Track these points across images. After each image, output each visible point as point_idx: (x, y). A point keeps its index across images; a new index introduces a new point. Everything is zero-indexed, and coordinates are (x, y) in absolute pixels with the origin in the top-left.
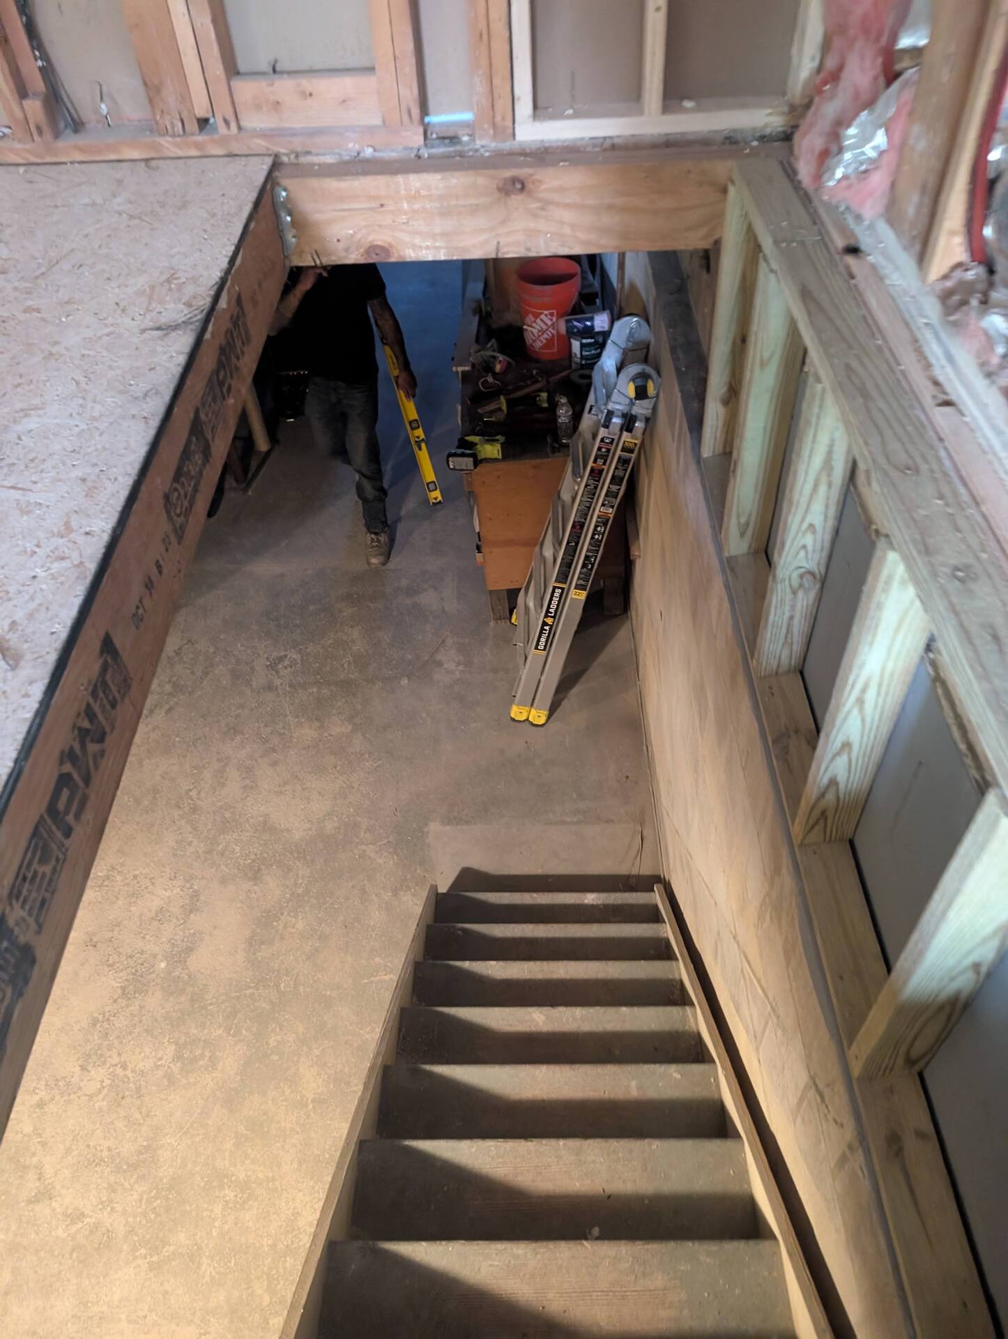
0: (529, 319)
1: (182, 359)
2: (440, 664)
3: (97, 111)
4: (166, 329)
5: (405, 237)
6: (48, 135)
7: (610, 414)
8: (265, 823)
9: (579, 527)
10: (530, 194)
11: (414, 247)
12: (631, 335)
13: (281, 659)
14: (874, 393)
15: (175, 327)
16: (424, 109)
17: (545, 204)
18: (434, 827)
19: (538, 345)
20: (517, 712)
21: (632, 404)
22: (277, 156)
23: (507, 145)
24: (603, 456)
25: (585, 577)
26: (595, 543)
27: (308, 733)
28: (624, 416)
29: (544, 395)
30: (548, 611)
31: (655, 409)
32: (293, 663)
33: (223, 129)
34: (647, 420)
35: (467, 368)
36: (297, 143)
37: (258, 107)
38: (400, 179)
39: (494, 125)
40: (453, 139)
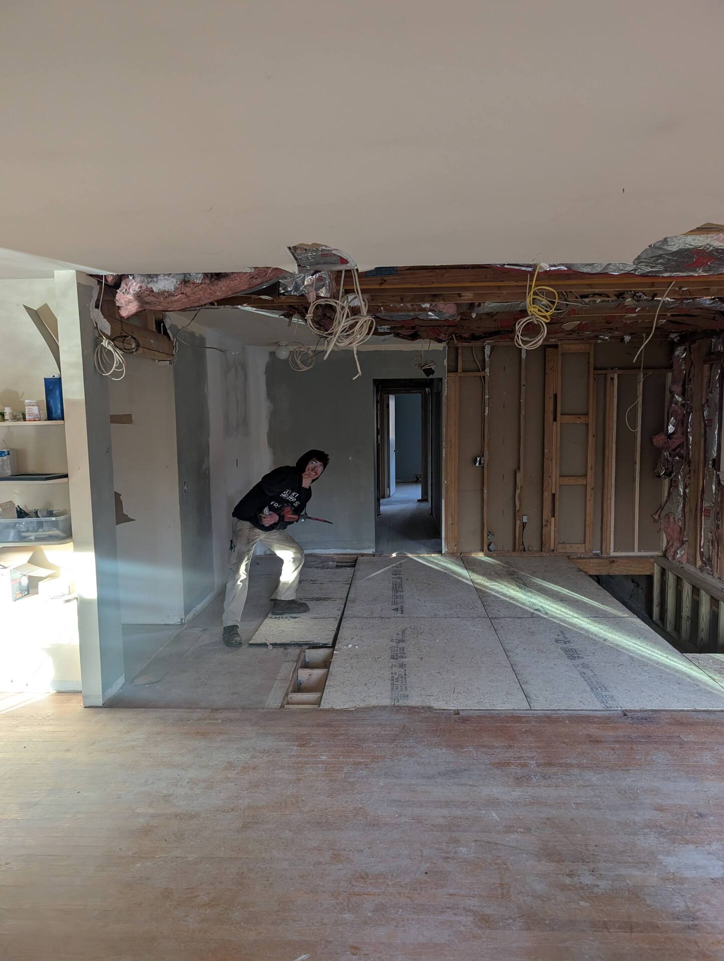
6: (522, 552)
10: (616, 563)
16: (592, 550)
17: (618, 565)
23: (609, 556)
33: (555, 551)
37: (562, 549)
39: (606, 553)
40: (598, 555)
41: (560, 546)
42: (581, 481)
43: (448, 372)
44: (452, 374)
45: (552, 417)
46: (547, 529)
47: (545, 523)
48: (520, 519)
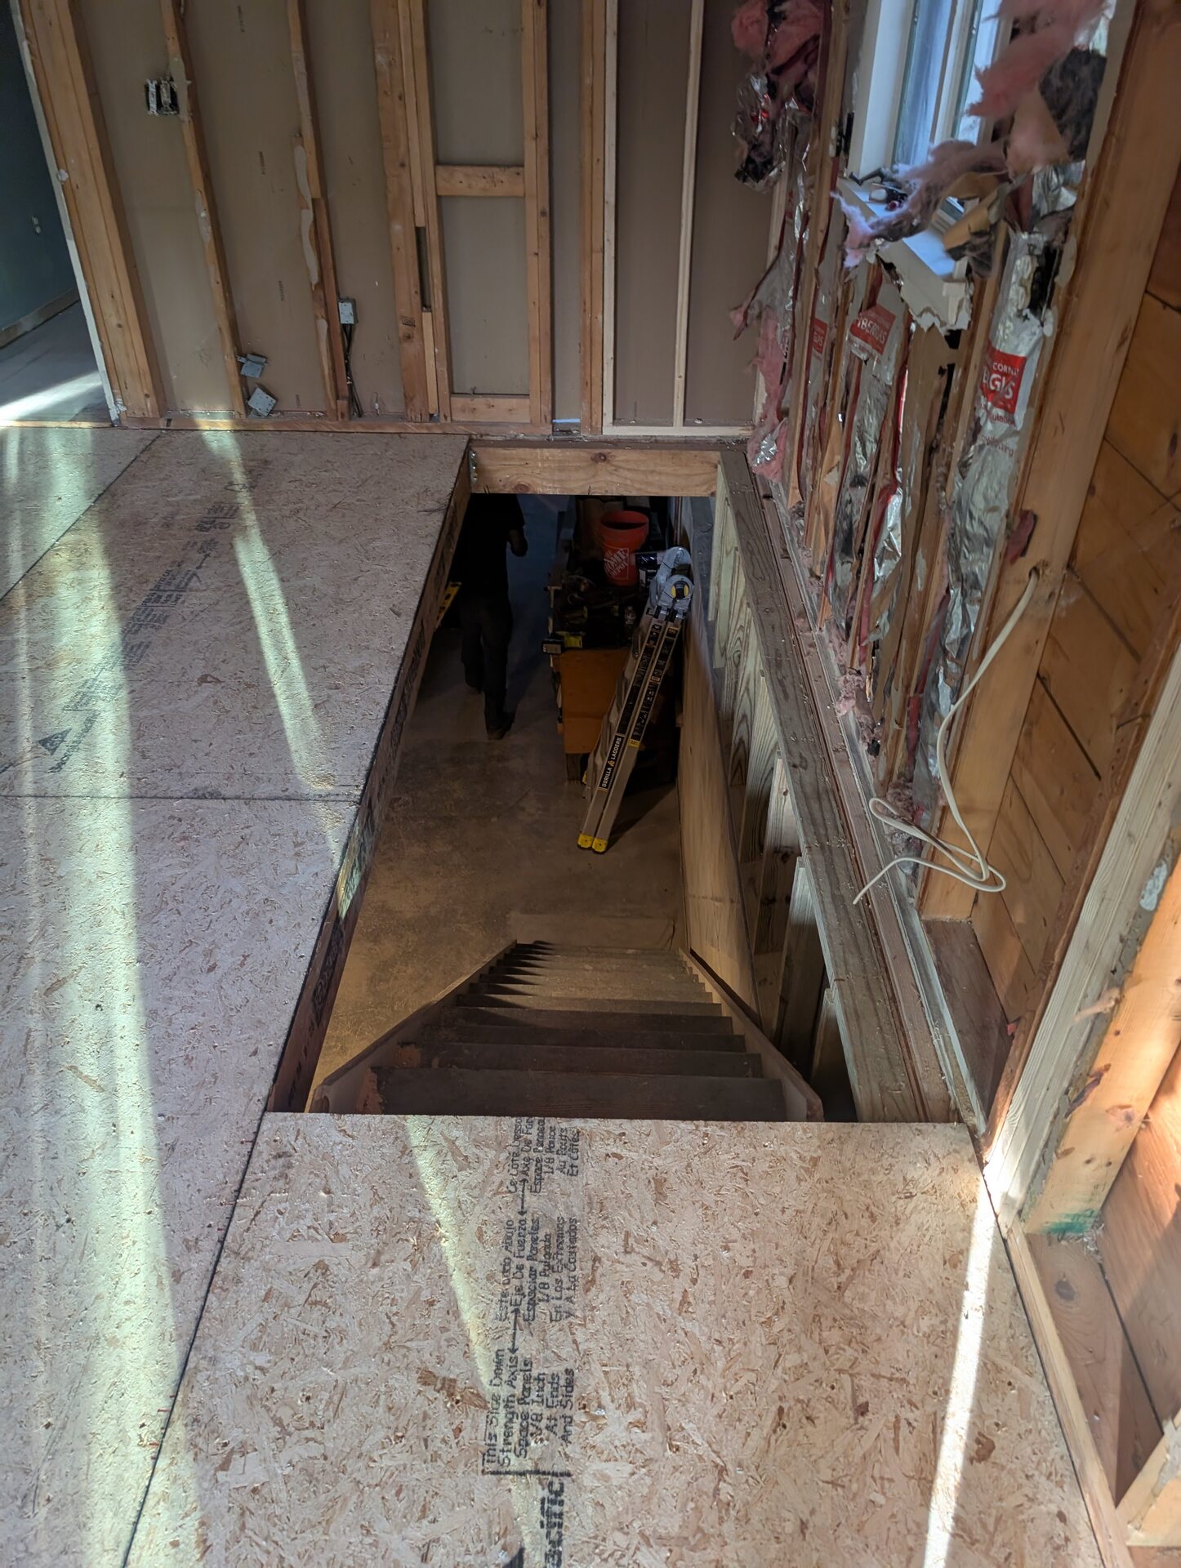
0: (609, 554)
1: (440, 524)
2: (523, 809)
3: (373, 407)
4: (431, 511)
5: (539, 481)
6: (346, 419)
7: (659, 608)
8: (383, 906)
9: (635, 692)
10: (609, 462)
11: (543, 487)
12: (677, 558)
13: (397, 800)
14: (756, 551)
15: (435, 511)
16: (553, 417)
17: (617, 468)
18: (514, 915)
19: (614, 573)
20: (584, 841)
21: (674, 601)
22: (470, 435)
23: (597, 437)
24: (654, 638)
25: (639, 729)
26: (647, 704)
27: (417, 850)
28: (668, 610)
29: (617, 607)
30: (611, 756)
31: (690, 606)
32: (406, 803)
33: (442, 420)
34: (684, 614)
35: (559, 588)
36: (483, 430)
37: (464, 411)
38: (538, 451)
39: (591, 426)
40: (568, 432)
41: (458, 402)
42: (505, 183)
46: (411, 349)
47: (403, 329)
48: (330, 316)
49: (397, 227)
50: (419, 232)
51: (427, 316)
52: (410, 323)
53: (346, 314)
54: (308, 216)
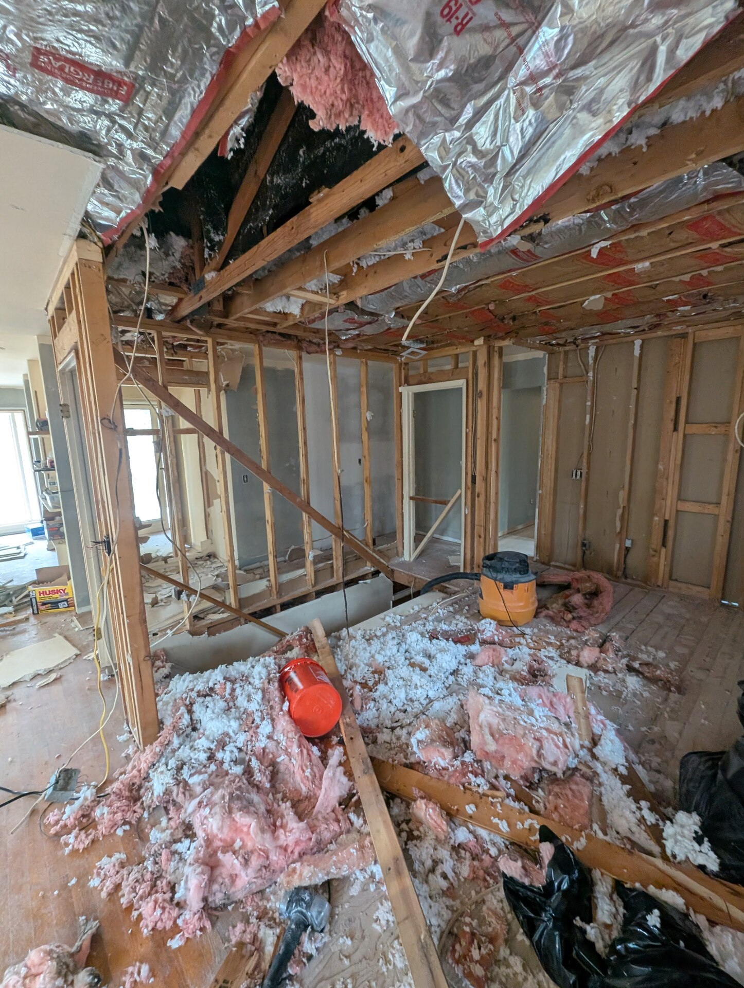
41: (672, 583)
42: (711, 509)
43: (549, 379)
44: (552, 381)
45: (671, 426)
46: (655, 559)
47: (652, 552)
48: (622, 543)
49: (656, 518)
50: (666, 522)
51: (663, 550)
52: (656, 551)
53: (628, 543)
54: (620, 511)
